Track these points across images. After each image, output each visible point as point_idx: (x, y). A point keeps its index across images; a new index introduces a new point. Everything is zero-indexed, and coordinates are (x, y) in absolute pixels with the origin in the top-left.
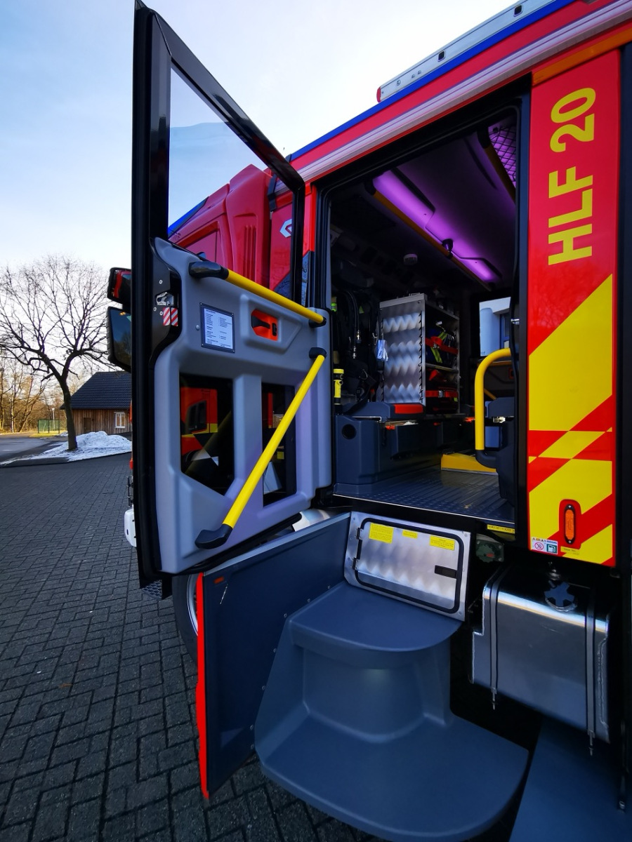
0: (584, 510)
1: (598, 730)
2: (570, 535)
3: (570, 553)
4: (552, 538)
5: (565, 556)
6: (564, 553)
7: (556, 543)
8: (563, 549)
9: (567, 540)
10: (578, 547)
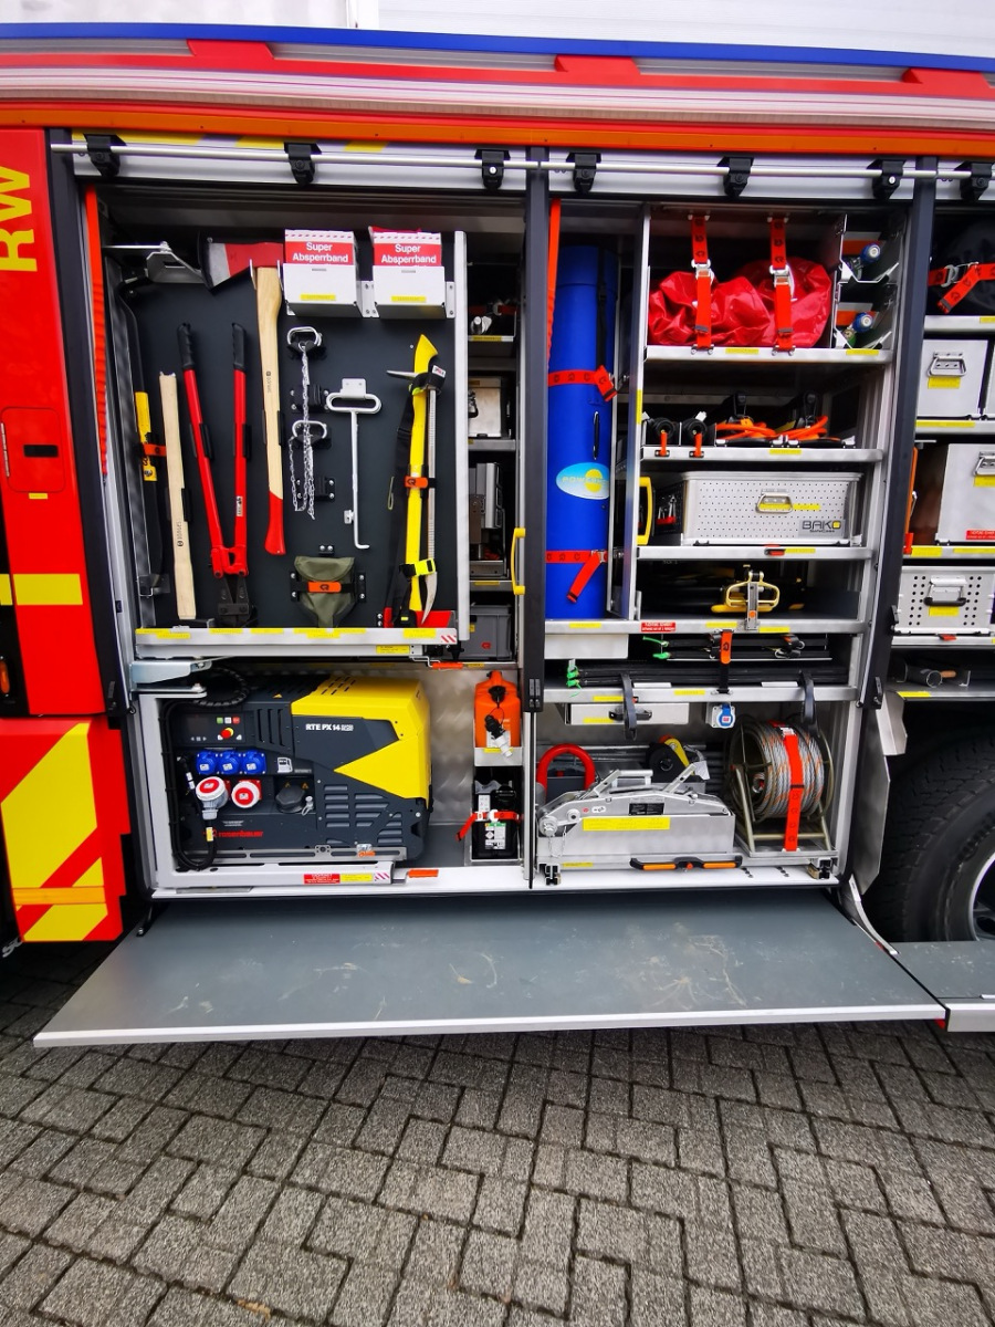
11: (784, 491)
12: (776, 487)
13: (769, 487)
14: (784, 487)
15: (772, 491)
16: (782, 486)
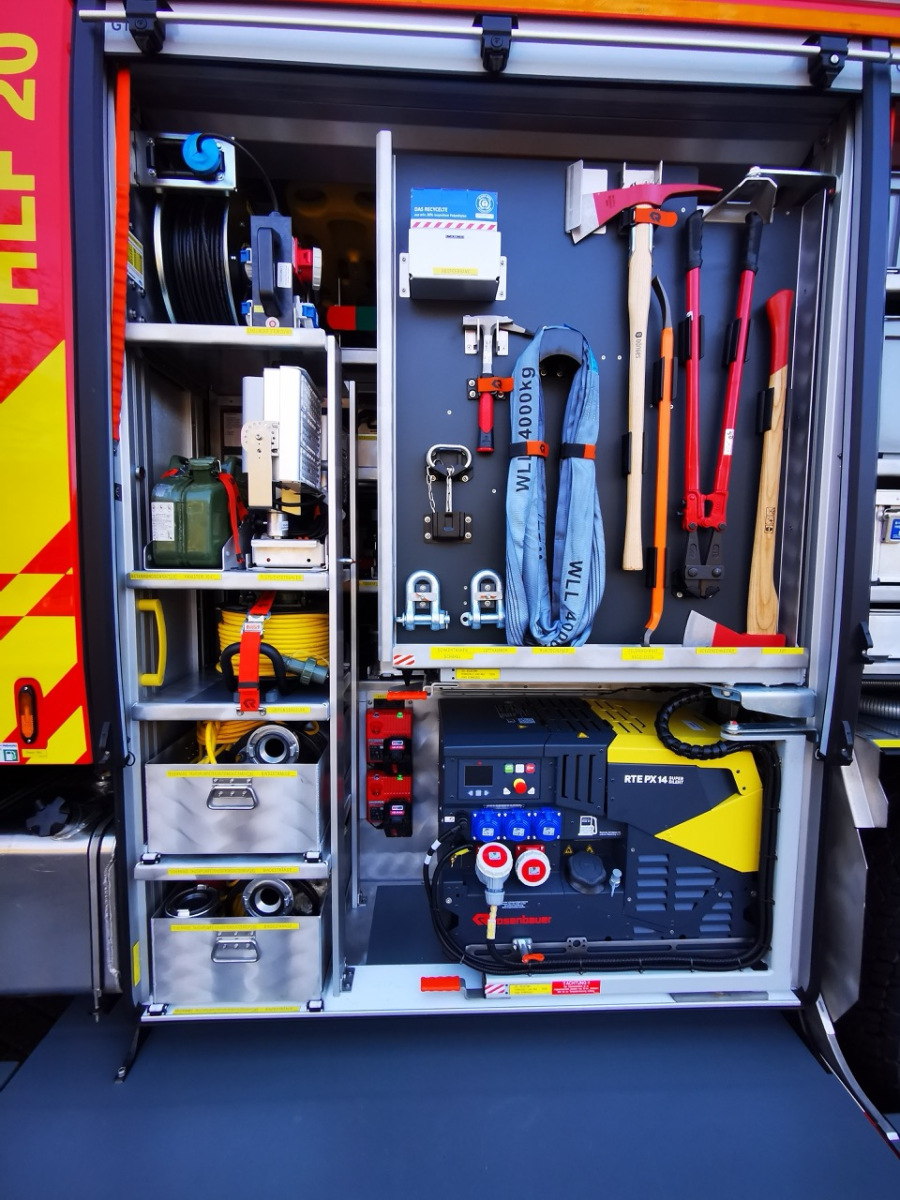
0: (46, 690)
1: (108, 982)
2: (28, 731)
3: (36, 757)
4: (9, 739)
5: (29, 762)
6: (27, 759)
7: (14, 746)
8: (26, 753)
9: (25, 739)
10: (44, 746)
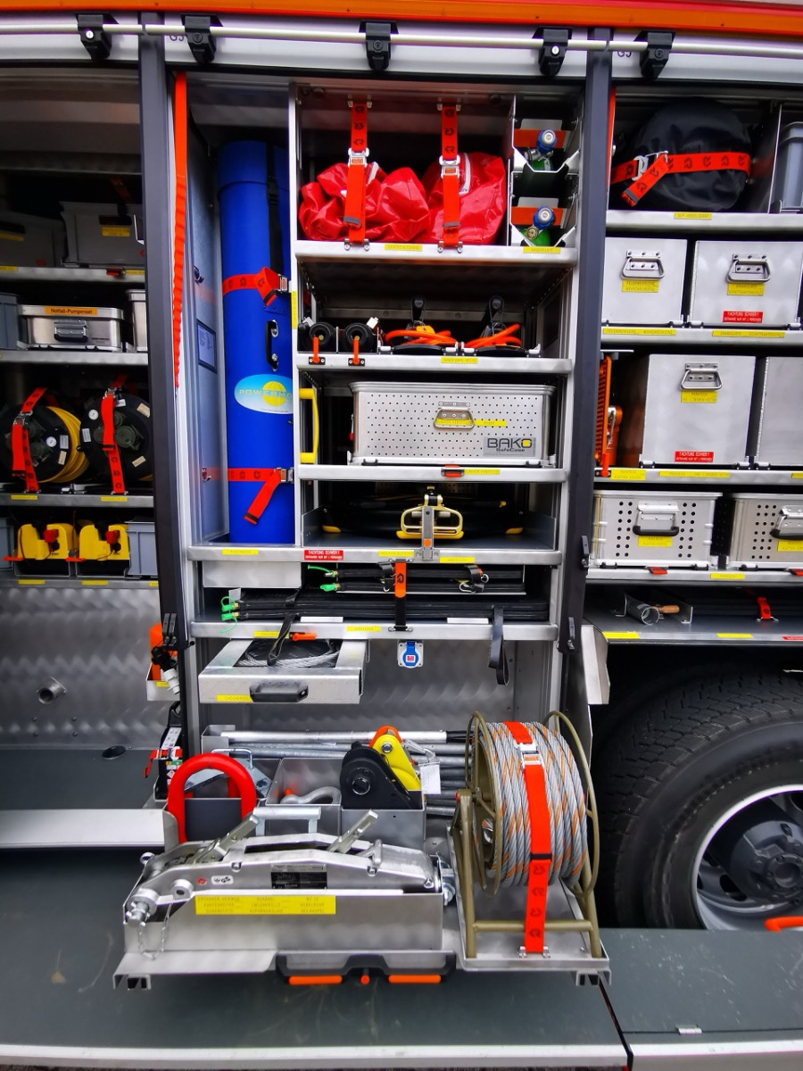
11: (464, 404)
12: (454, 399)
13: (447, 399)
14: (465, 401)
15: (451, 405)
16: (461, 400)
